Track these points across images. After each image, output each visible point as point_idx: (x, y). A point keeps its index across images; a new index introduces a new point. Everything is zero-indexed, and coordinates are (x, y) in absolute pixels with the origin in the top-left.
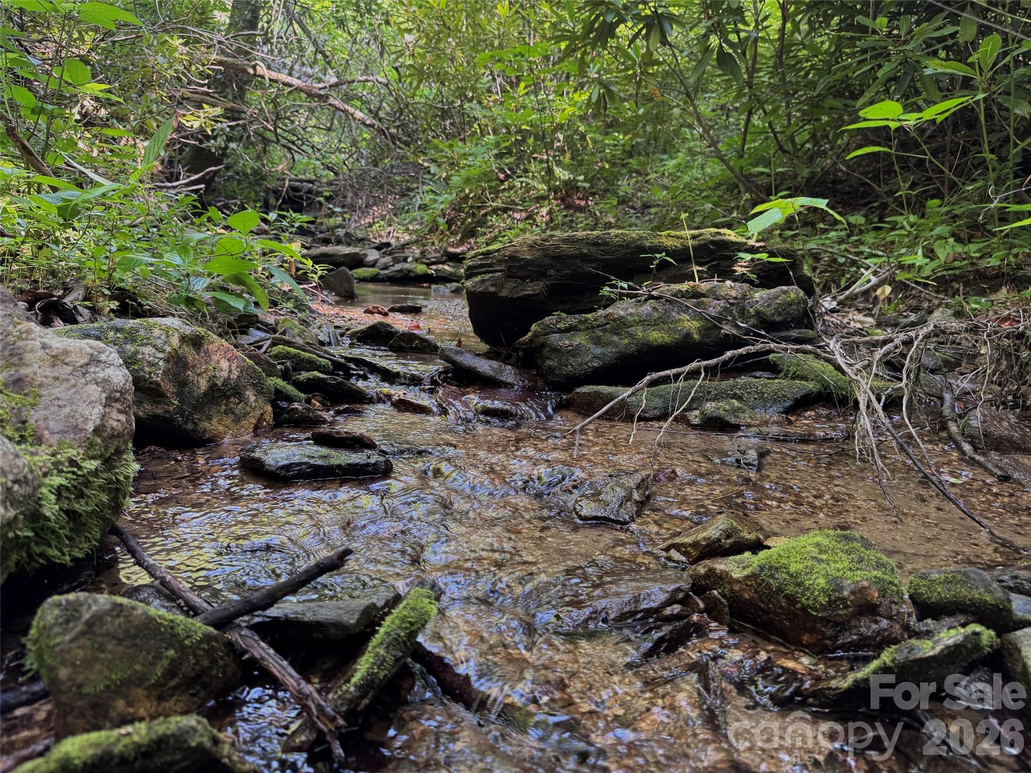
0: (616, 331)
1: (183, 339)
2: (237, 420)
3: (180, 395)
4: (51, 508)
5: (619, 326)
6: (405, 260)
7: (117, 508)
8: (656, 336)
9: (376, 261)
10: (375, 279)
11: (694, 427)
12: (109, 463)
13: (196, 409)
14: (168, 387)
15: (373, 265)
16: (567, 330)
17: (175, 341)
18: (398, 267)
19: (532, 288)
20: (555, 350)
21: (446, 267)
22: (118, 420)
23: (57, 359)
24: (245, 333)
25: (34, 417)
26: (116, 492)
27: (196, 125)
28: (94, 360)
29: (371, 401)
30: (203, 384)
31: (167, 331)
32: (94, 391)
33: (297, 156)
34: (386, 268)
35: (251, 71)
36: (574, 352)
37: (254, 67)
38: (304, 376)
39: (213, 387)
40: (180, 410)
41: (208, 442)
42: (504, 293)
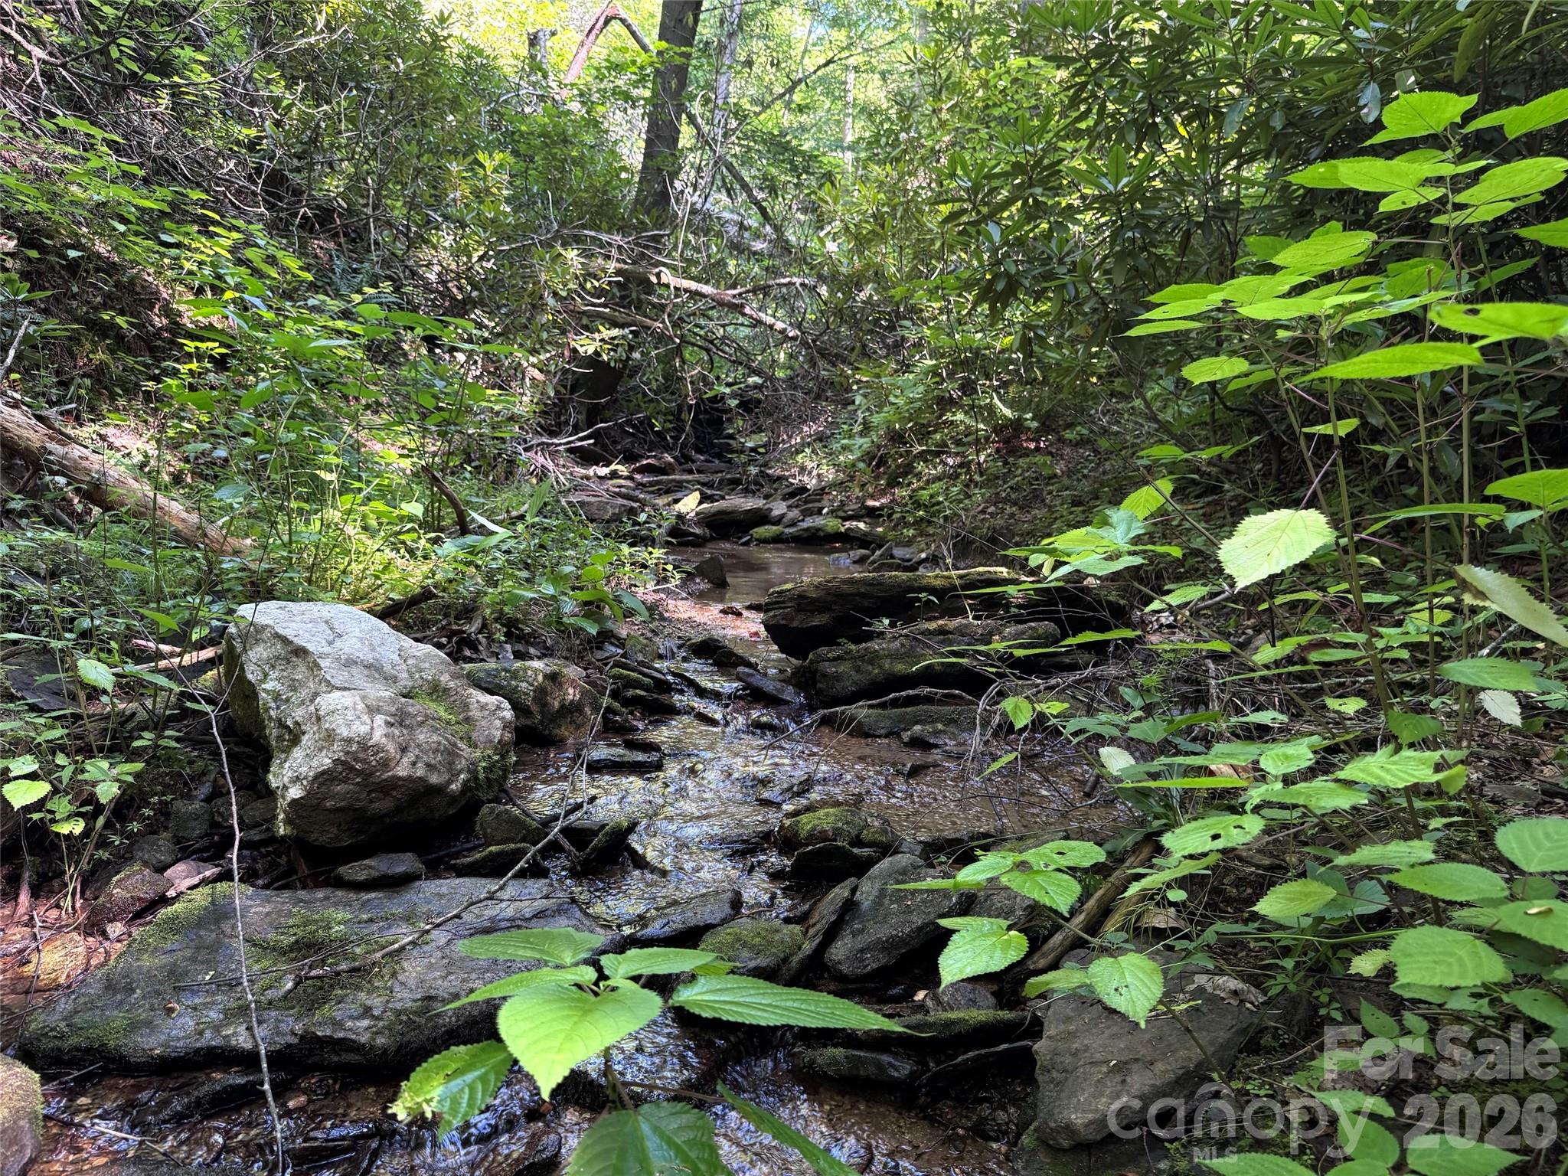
0: (871, 662)
1: (546, 676)
2: (578, 728)
3: (542, 712)
4: (481, 775)
5: (873, 658)
6: (819, 512)
7: (505, 778)
8: (900, 667)
9: (783, 516)
10: (777, 539)
11: (906, 745)
12: (503, 757)
13: (552, 721)
14: (535, 708)
15: (778, 521)
16: (835, 659)
17: (540, 678)
18: (809, 523)
19: (817, 620)
20: (825, 675)
21: (862, 525)
22: (508, 736)
23: (483, 707)
24: (600, 648)
25: (474, 735)
26: (505, 770)
27: (591, 350)
28: (499, 708)
29: (678, 712)
30: (557, 704)
31: (536, 671)
32: (498, 723)
33: (716, 358)
34: (793, 524)
35: (654, 280)
36: (838, 677)
37: (658, 275)
38: (631, 693)
39: (563, 706)
40: (541, 722)
41: (558, 743)
42: (795, 624)
